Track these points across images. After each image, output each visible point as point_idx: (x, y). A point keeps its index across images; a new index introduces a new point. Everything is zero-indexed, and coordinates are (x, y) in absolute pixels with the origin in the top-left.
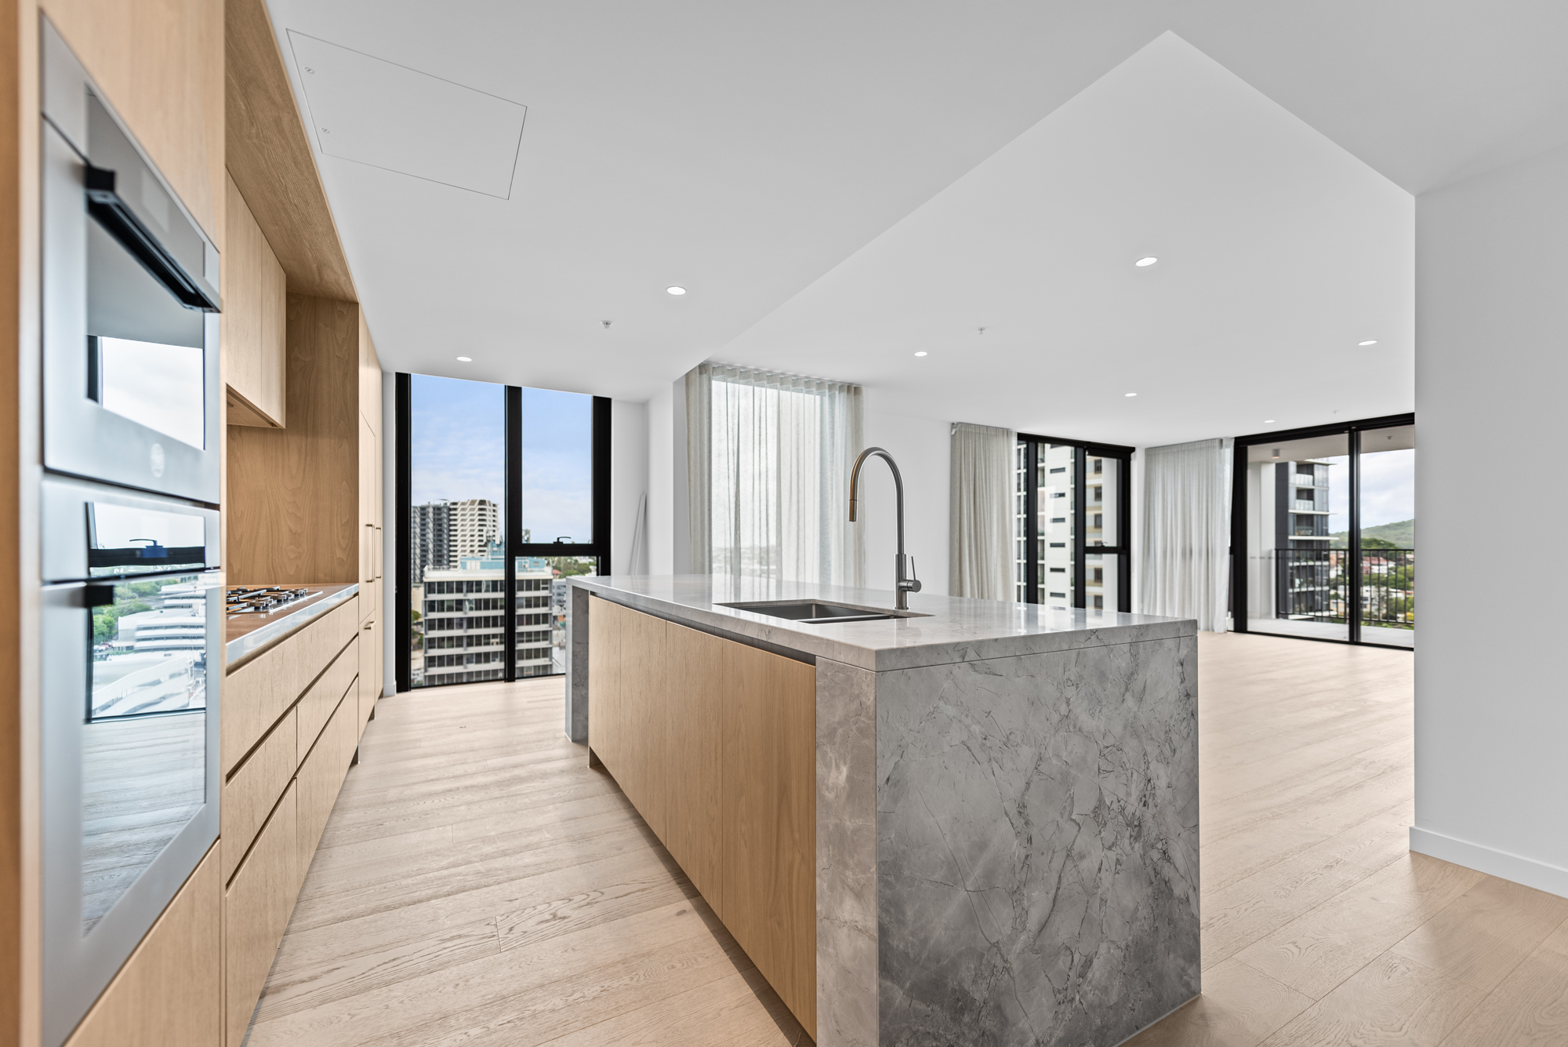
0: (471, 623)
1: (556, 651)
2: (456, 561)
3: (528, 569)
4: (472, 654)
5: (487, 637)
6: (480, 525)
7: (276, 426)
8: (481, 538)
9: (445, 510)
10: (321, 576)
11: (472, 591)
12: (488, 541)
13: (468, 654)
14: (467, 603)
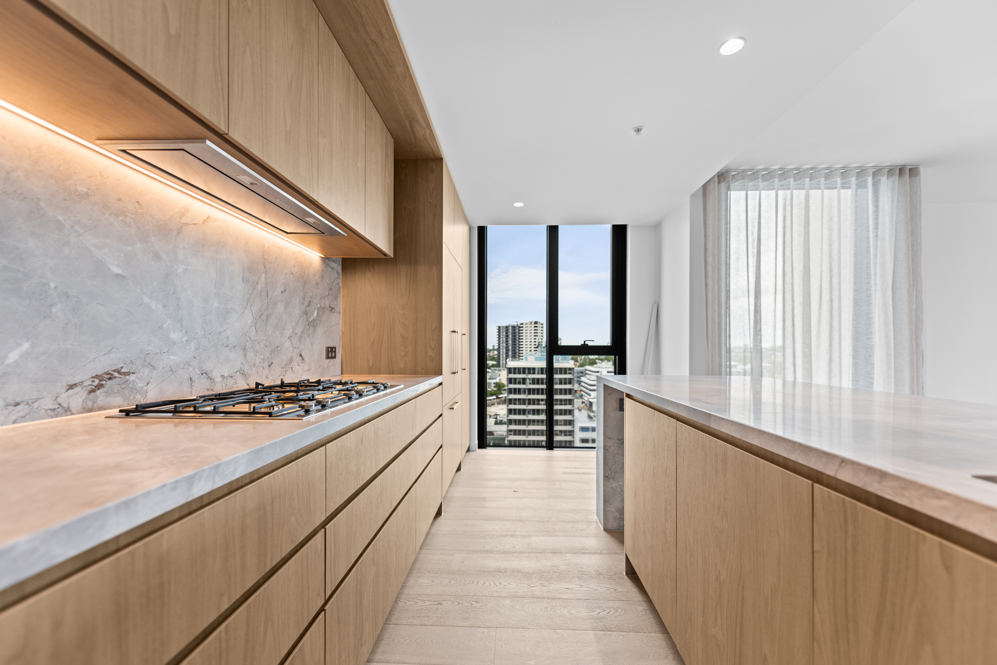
0: (530, 391)
1: (576, 412)
2: (522, 356)
3: (561, 362)
4: (530, 410)
5: (538, 400)
6: (535, 336)
7: (387, 256)
8: (535, 343)
9: (517, 328)
10: (419, 369)
11: (530, 373)
12: (539, 345)
13: (528, 409)
14: (528, 380)
